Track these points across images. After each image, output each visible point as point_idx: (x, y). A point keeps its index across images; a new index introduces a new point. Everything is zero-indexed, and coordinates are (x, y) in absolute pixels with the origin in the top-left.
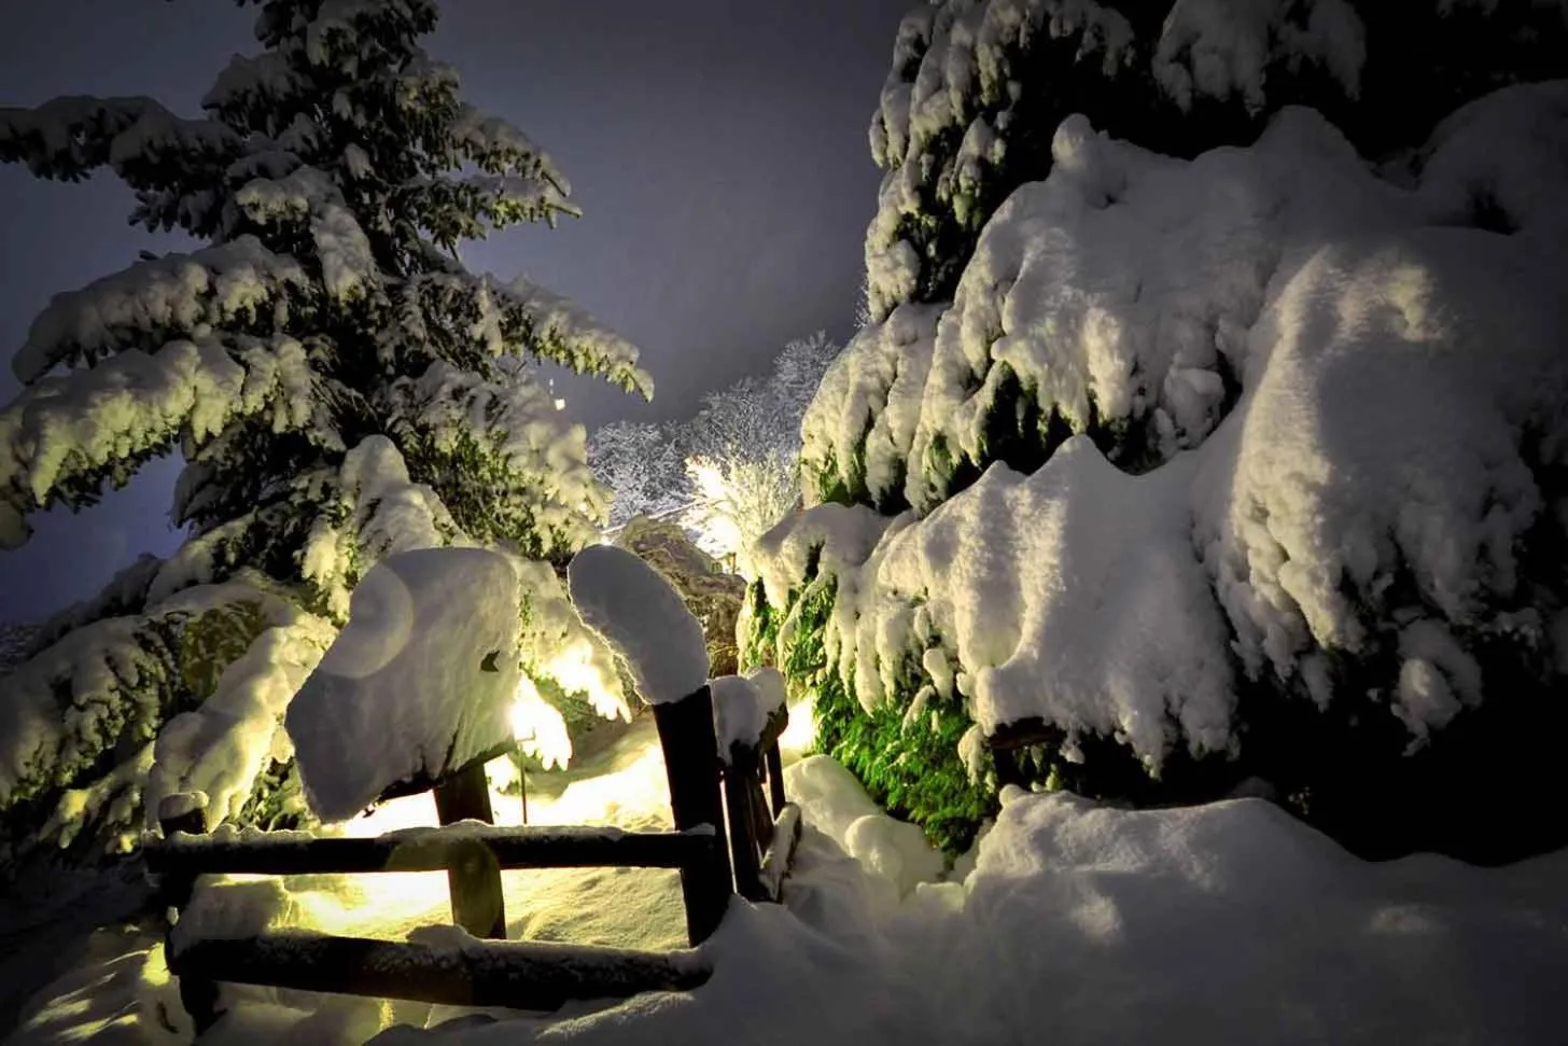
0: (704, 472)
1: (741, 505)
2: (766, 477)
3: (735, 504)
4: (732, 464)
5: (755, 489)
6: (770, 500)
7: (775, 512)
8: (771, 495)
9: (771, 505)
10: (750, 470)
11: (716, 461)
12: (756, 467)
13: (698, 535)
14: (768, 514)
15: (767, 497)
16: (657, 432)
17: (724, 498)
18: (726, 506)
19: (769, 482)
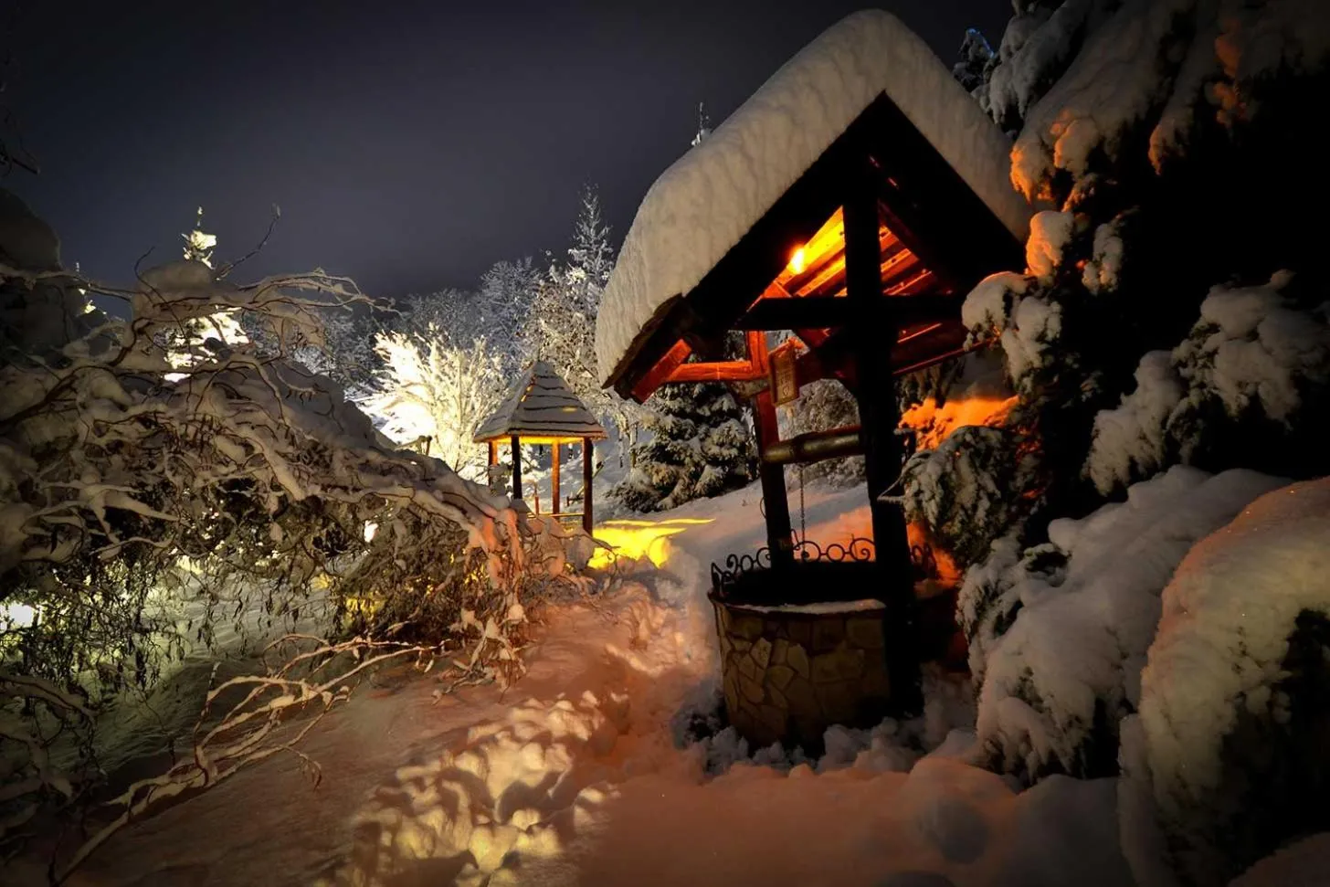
0: (399, 352)
1: (438, 392)
2: (471, 367)
3: (432, 390)
4: (433, 346)
5: (457, 379)
6: (472, 393)
7: (477, 406)
8: (474, 387)
9: (473, 399)
10: (454, 357)
11: (415, 342)
12: (461, 354)
13: (382, 423)
14: (469, 408)
15: (469, 390)
16: (351, 324)
17: (419, 380)
18: (421, 391)
19: (473, 373)
